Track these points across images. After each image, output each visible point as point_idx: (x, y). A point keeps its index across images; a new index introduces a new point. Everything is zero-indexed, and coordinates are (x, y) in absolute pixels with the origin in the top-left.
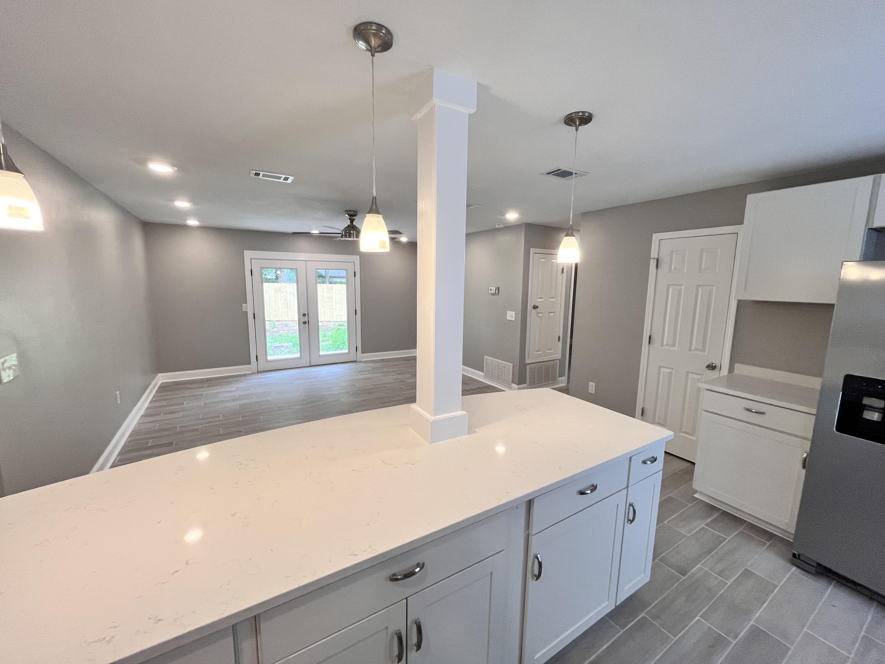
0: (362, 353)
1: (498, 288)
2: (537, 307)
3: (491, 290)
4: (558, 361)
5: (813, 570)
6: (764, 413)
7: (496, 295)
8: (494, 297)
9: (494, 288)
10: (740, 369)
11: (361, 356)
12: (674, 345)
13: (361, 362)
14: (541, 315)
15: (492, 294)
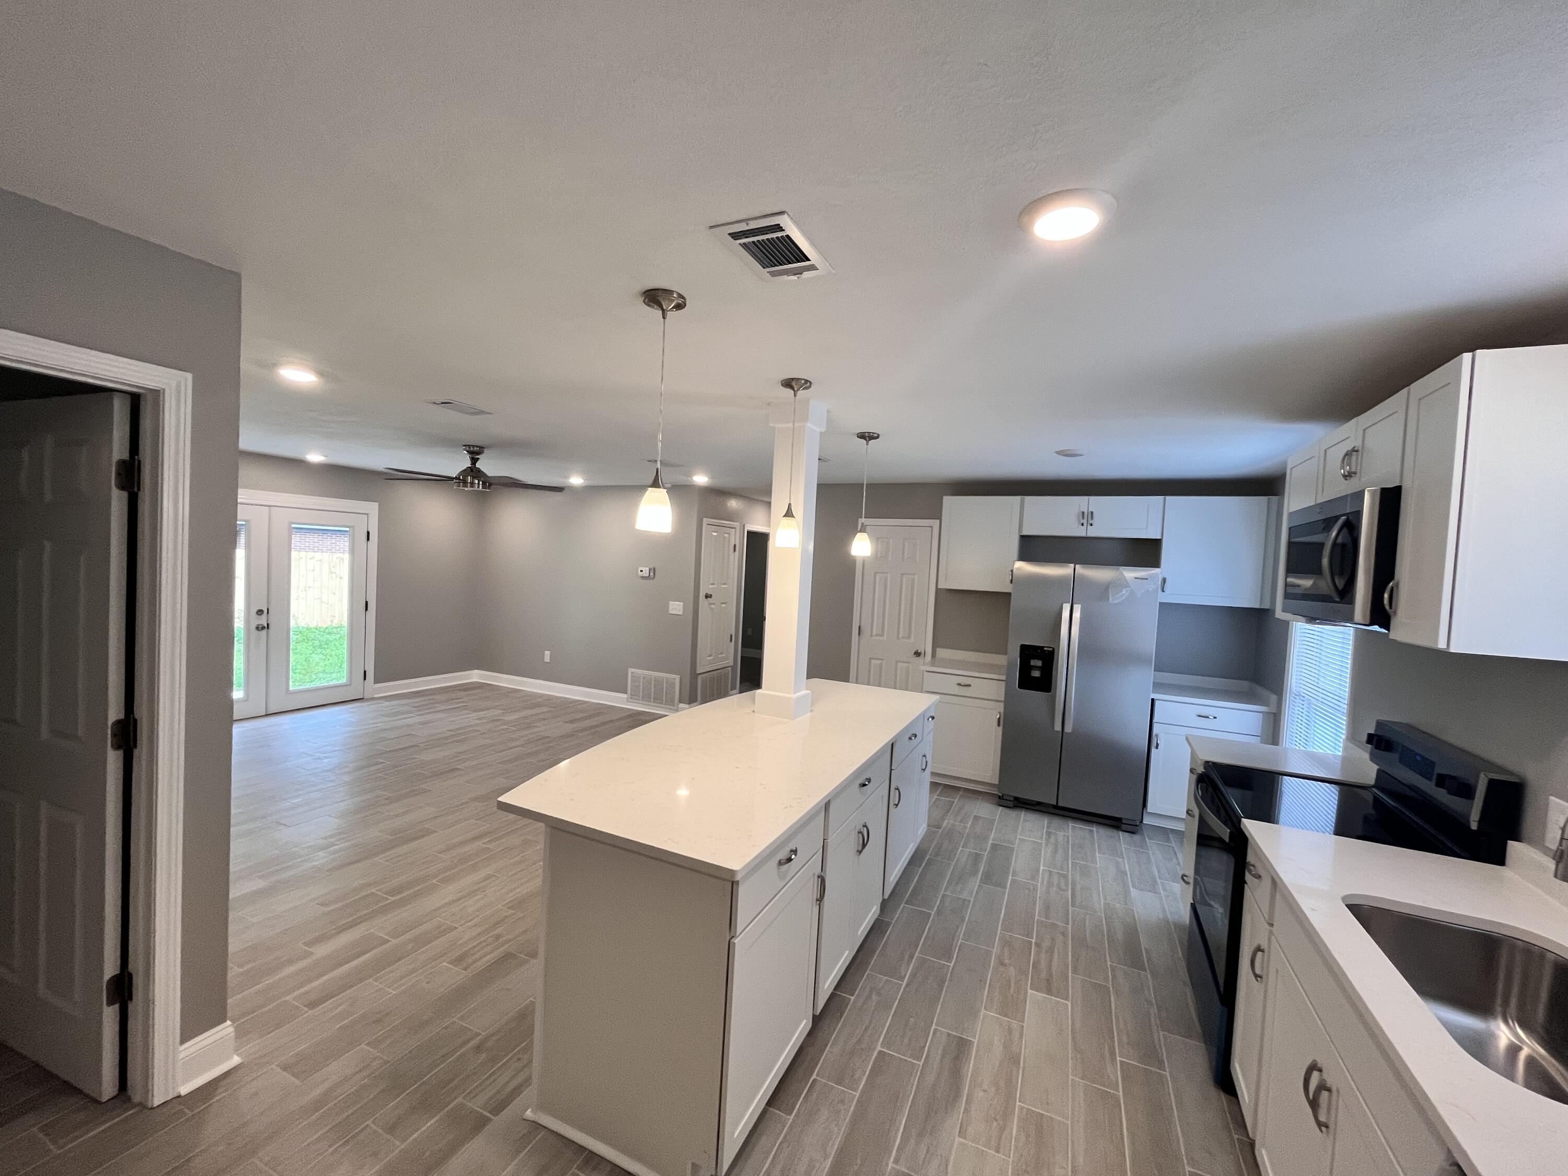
0: (375, 683)
1: (654, 569)
2: (710, 596)
3: (641, 571)
4: (730, 668)
5: (1011, 804)
6: (970, 685)
7: (650, 579)
8: (648, 582)
9: (648, 569)
10: (942, 653)
11: (373, 688)
12: (882, 635)
13: (373, 699)
14: (713, 606)
15: (643, 578)
